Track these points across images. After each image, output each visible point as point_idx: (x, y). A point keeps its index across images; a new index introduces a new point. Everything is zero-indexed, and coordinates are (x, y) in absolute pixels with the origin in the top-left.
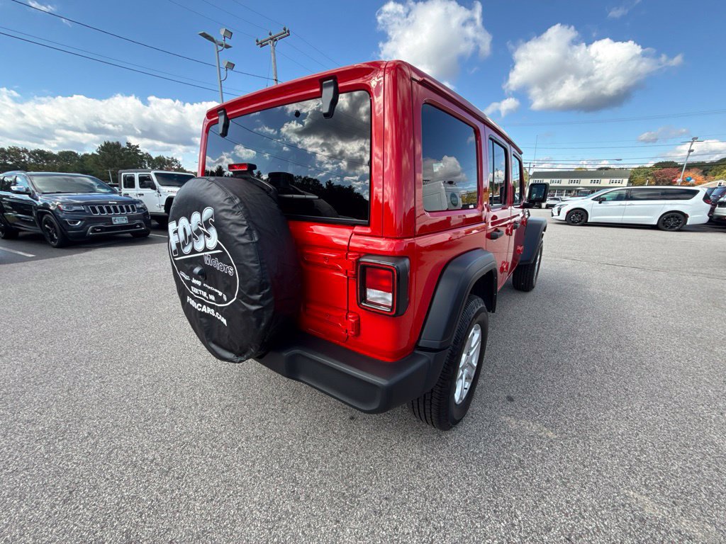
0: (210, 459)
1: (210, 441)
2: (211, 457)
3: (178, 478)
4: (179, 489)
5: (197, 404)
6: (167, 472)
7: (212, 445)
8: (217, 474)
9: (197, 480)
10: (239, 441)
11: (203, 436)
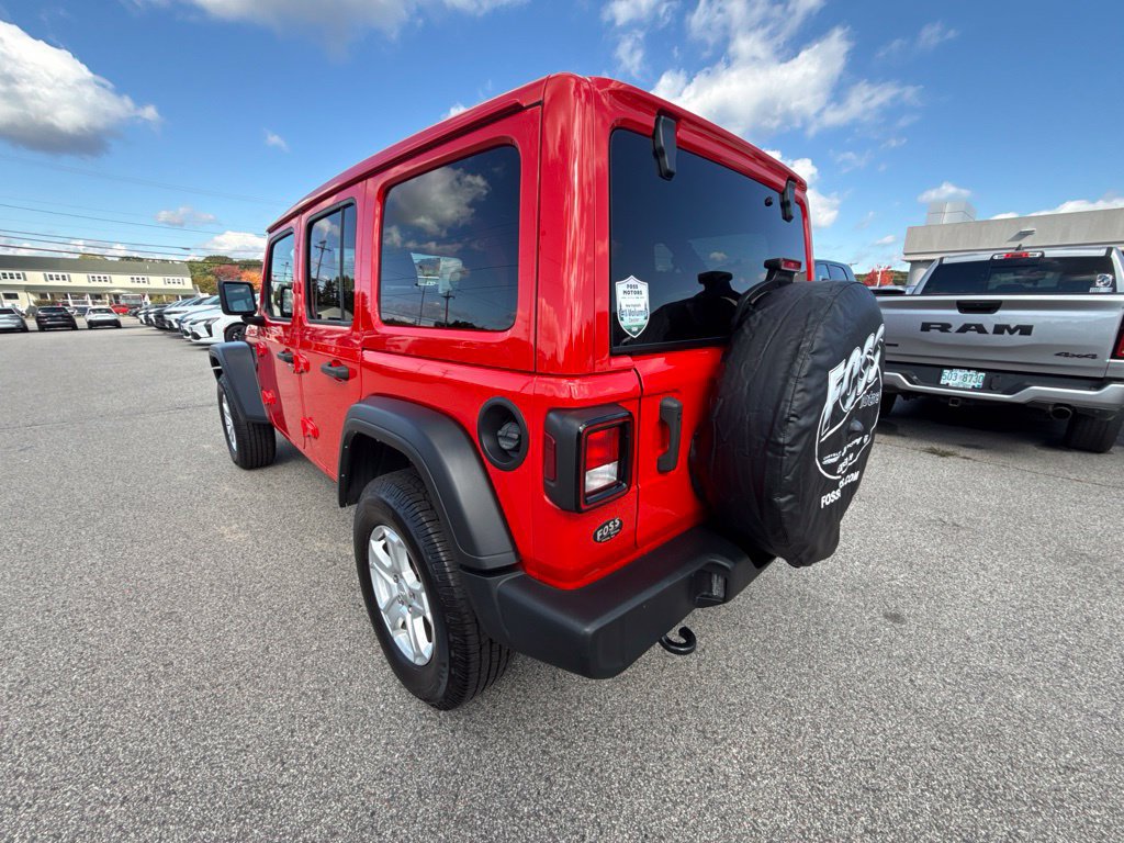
0: (822, 731)
1: (791, 742)
2: (818, 730)
3: (873, 769)
4: (885, 758)
5: (711, 802)
6: (874, 791)
7: (797, 737)
8: (838, 714)
9: (861, 739)
10: (775, 699)
11: (785, 759)
